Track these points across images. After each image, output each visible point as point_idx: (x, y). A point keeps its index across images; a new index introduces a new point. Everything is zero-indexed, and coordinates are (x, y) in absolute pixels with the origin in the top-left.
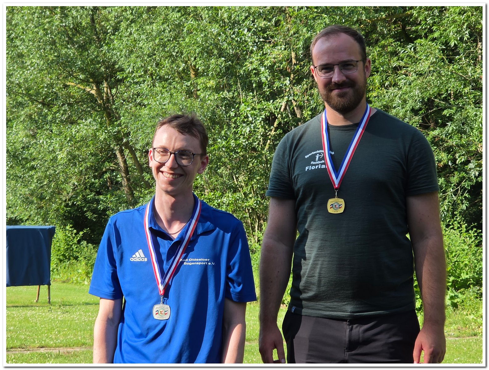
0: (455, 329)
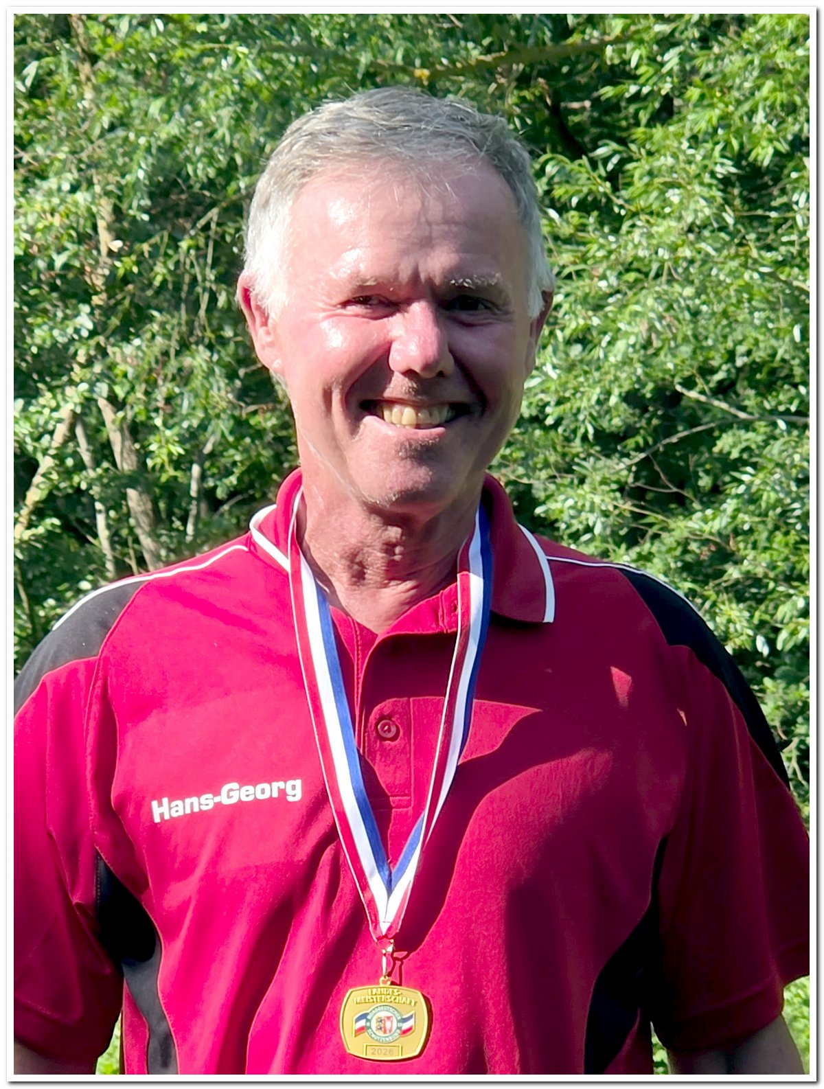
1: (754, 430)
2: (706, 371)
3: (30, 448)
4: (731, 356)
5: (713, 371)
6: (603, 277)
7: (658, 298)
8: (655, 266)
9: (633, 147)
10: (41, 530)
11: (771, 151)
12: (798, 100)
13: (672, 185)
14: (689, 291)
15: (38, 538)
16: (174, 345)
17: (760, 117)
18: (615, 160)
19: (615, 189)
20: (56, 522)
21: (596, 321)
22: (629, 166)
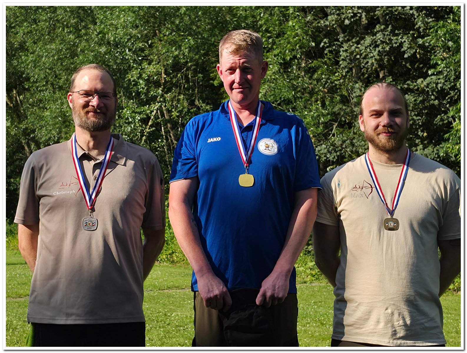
2: (276, 101)
3: (149, 115)
8: (267, 80)
10: (152, 130)
11: (289, 58)
12: (294, 48)
14: (273, 85)
16: (177, 95)
17: (287, 51)
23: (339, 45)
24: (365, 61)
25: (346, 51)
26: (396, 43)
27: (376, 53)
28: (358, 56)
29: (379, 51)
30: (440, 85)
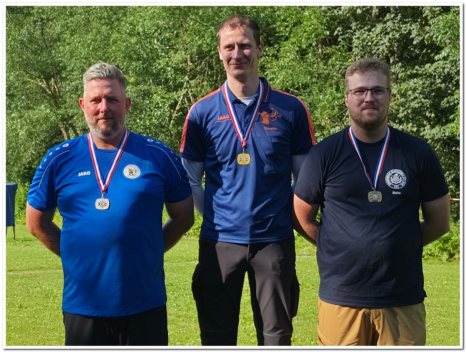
0: (306, 250)
1: (302, 96)
2: (294, 86)
3: (177, 100)
4: (298, 83)
5: (295, 86)
6: (276, 68)
7: (285, 72)
8: (284, 66)
9: (281, 45)
10: (179, 114)
11: (305, 46)
12: (310, 37)
13: (287, 52)
14: (291, 71)
15: (179, 116)
16: (201, 81)
17: (303, 40)
18: (278, 48)
19: (278, 52)
20: (182, 113)
21: (274, 76)
22: (280, 49)
23: (351, 33)
24: (376, 48)
25: (358, 38)
26: (405, 30)
27: (386, 40)
28: (370, 44)
29: (390, 38)
30: (446, 71)
